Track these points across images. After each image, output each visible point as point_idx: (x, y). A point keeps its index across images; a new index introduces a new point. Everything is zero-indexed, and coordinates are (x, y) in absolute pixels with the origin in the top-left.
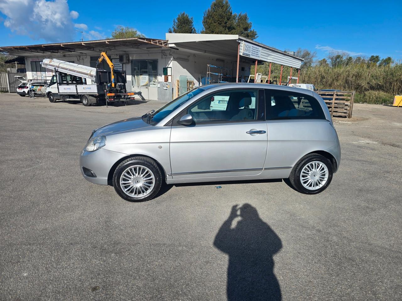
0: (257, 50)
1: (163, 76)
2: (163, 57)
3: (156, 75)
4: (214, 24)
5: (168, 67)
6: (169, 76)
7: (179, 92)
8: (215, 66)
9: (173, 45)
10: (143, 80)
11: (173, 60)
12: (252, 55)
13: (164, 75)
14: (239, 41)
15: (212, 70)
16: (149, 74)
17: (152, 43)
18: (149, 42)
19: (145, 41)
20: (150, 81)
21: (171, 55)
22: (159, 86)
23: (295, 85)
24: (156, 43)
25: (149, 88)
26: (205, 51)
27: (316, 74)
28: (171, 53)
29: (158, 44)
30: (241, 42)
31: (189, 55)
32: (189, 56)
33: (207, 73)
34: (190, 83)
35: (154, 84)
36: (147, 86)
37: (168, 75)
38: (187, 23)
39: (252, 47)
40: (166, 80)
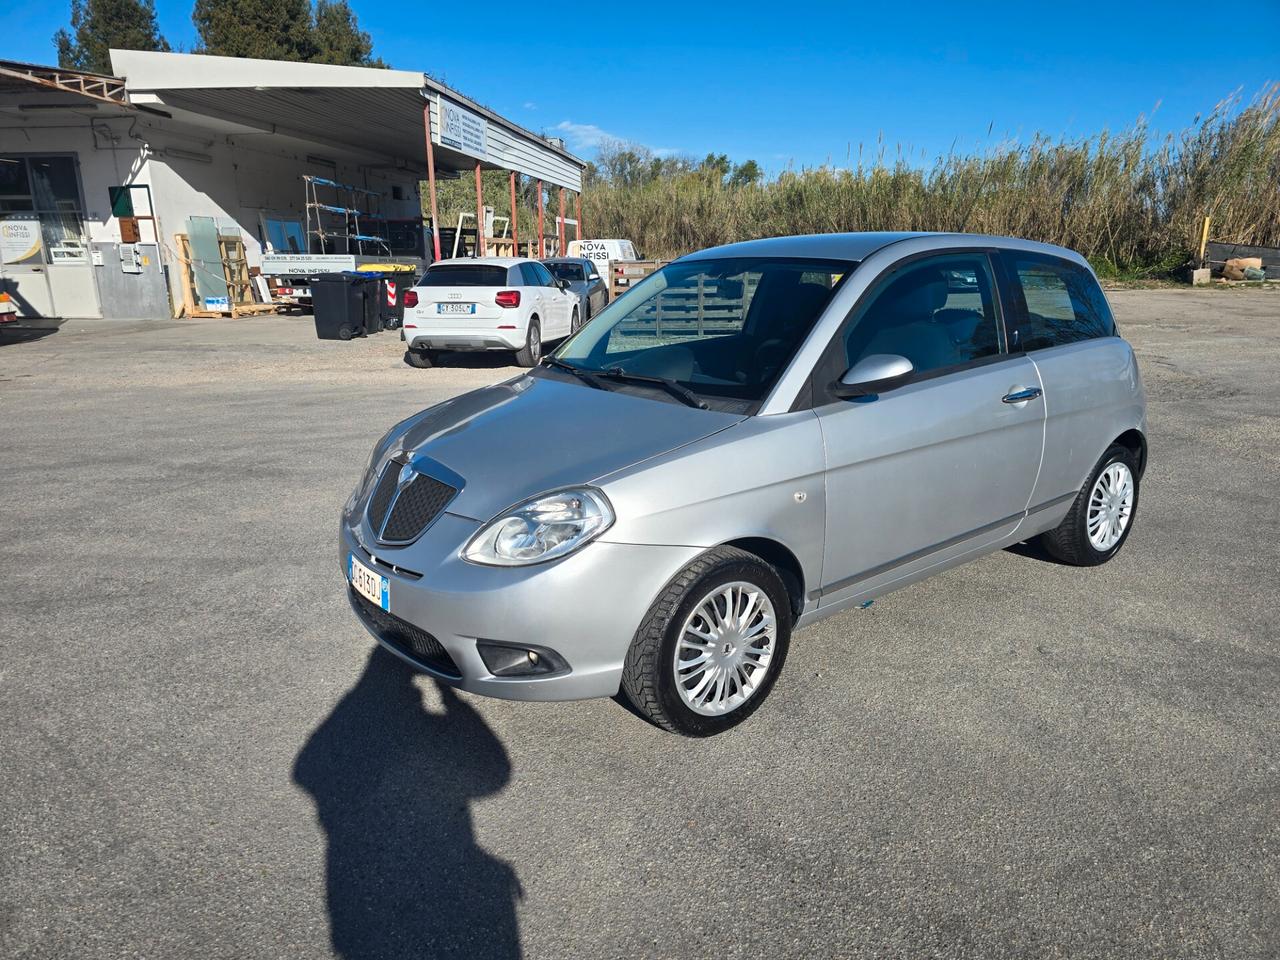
0: (477, 130)
1: (114, 222)
2: (102, 143)
3: (76, 220)
4: (242, 27)
5: (130, 186)
6: (139, 221)
7: (195, 279)
8: (332, 183)
9: (153, 99)
10: (13, 239)
11: (148, 157)
12: (465, 144)
13: (115, 216)
14: (427, 96)
15: (325, 195)
16: (40, 215)
17: (59, 84)
18: (48, 82)
19: (29, 77)
20: (48, 241)
21: (138, 136)
22: (98, 258)
23: (587, 244)
24: (77, 86)
25: (50, 268)
26: (274, 125)
27: (595, 207)
28: (137, 129)
29: (84, 91)
30: (432, 98)
31: (211, 139)
32: (211, 144)
33: (308, 206)
34: (231, 244)
35: (71, 254)
36: (40, 262)
37: (137, 213)
38: (129, 17)
39: (463, 117)
40: (131, 234)
